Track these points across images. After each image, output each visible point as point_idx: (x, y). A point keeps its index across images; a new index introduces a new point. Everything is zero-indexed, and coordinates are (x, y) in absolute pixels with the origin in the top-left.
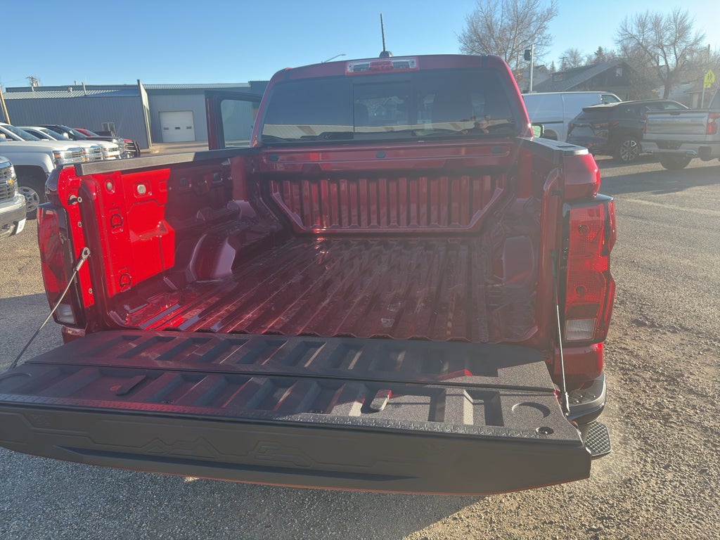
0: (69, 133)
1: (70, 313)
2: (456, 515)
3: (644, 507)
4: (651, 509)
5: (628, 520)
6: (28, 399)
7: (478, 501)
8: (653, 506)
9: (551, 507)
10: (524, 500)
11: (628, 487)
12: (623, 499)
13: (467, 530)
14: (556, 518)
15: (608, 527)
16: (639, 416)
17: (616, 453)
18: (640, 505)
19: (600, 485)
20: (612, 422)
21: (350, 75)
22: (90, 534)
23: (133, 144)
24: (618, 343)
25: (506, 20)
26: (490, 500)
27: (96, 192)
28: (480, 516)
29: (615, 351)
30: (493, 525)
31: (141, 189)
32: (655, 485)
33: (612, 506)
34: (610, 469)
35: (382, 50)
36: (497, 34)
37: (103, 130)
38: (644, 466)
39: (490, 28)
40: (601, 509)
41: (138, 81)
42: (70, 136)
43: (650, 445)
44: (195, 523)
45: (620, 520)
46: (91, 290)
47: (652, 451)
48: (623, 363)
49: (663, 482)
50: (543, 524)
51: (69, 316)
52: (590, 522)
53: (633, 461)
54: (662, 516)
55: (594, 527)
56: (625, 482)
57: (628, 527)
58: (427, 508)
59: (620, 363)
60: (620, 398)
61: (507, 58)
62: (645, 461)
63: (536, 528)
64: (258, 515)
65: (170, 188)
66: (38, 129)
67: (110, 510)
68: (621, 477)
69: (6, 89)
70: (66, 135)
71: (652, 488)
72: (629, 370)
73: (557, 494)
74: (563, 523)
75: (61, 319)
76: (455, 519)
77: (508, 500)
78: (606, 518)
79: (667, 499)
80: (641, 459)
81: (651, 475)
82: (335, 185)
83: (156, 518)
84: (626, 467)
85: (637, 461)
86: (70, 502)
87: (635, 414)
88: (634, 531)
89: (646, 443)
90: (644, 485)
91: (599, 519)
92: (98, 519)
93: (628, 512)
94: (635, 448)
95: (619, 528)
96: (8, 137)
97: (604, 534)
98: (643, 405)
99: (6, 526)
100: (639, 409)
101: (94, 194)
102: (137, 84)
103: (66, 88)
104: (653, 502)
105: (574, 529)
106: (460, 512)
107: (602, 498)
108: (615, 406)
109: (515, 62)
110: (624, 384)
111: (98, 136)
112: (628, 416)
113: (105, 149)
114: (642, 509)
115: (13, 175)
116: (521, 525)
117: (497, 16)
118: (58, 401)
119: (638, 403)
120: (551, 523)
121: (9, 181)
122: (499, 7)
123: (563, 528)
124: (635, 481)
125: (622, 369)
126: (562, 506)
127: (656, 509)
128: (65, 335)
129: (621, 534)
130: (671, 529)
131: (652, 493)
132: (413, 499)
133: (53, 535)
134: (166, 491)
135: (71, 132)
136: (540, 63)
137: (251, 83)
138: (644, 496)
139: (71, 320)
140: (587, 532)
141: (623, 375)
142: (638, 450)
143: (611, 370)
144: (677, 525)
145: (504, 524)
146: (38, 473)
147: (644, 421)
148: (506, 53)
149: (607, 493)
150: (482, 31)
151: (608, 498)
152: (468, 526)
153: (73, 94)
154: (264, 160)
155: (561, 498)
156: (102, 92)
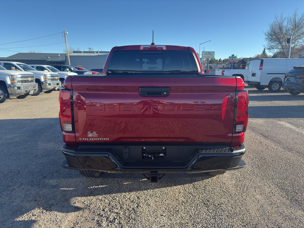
21: (141, 50)
25: (289, 26)
36: (284, 32)
39: (281, 29)
117: (285, 24)
122: (286, 20)
150: (277, 31)
156: (106, 54)
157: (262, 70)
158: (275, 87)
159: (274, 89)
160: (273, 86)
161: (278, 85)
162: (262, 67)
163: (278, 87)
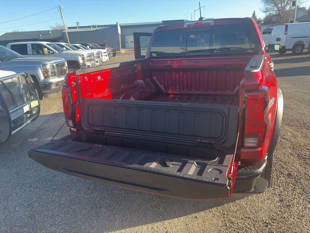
0: (90, 46)
1: (71, 123)
2: (210, 210)
3: (293, 217)
4: (296, 218)
5: (283, 221)
6: (53, 152)
7: (221, 206)
8: (297, 217)
9: (251, 212)
10: (240, 208)
11: (288, 208)
12: (284, 213)
13: (213, 216)
14: (252, 216)
15: (274, 223)
16: (305, 179)
17: (288, 194)
18: (291, 216)
19: (276, 206)
20: (291, 181)
21: (185, 28)
22: (80, 199)
23: (113, 50)
24: (306, 146)
26: (226, 206)
27: (81, 81)
28: (220, 212)
29: (303, 150)
30: (225, 215)
31: (99, 78)
32: (301, 209)
33: (278, 215)
34: (283, 200)
35: (200, 17)
37: (103, 44)
38: (299, 200)
40: (273, 215)
41: (117, 23)
42: (90, 47)
43: (305, 192)
44: (114, 200)
45: (280, 221)
46: (78, 115)
47: (305, 195)
48: (305, 156)
49: (305, 208)
50: (246, 218)
51: (71, 124)
52: (266, 220)
53: (294, 198)
54: (300, 222)
55: (267, 222)
56: (288, 206)
57: (283, 224)
58: (200, 206)
59: (304, 155)
60: (298, 171)
61: (285, 4)
62: (300, 198)
63: (242, 219)
64: (136, 200)
65: (111, 77)
66: (78, 45)
67: (87, 192)
68: (287, 204)
69: (68, 27)
70: (88, 47)
71: (299, 210)
72: (307, 159)
73: (255, 207)
74: (254, 218)
75: (69, 125)
76: (210, 211)
77: (234, 207)
78: (274, 219)
79: (304, 215)
80: (299, 197)
81: (301, 205)
82: (178, 74)
83: (101, 196)
84: (290, 200)
85: (296, 198)
86: (75, 188)
87: (303, 178)
88: (285, 226)
89: (303, 191)
90: (296, 208)
91: (271, 219)
92: (83, 195)
93: (284, 218)
94: (297, 192)
95: (278, 224)
96: (67, 48)
97: (271, 225)
98: (308, 175)
99: (53, 193)
100: (305, 176)
101: (80, 81)
102: (116, 24)
103: (89, 27)
104: (298, 215)
105: (258, 222)
106: (213, 209)
107: (275, 211)
108: (294, 174)
109: (289, 6)
110: (303, 165)
111: (100, 47)
112: (299, 179)
113: (102, 53)
114: (291, 218)
115: (66, 65)
116: (236, 217)
118: (62, 154)
119: (306, 174)
120: (249, 218)
121: (65, 68)
123: (254, 220)
124: (293, 206)
125: (304, 158)
126: (256, 212)
127: (298, 218)
128: (71, 130)
129: (278, 226)
130: (302, 227)
131: (298, 212)
132: (195, 202)
133: (68, 198)
134: (106, 187)
135: (90, 45)
136: (301, 6)
137: (163, 21)
138: (294, 212)
139: (72, 125)
140: (264, 223)
141: (304, 161)
142: (298, 193)
143: (299, 158)
144: (305, 226)
145: (229, 216)
146: (66, 177)
147: (306, 182)
148: (284, 2)
149: (278, 209)
151: (278, 211)
152: (214, 215)
153: (92, 29)
154: (150, 64)
155: (257, 209)
156: (103, 28)
157: (287, 34)
158: (298, 50)
159: (297, 52)
160: (296, 49)
161: (300, 48)
162: (286, 32)
163: (301, 50)
